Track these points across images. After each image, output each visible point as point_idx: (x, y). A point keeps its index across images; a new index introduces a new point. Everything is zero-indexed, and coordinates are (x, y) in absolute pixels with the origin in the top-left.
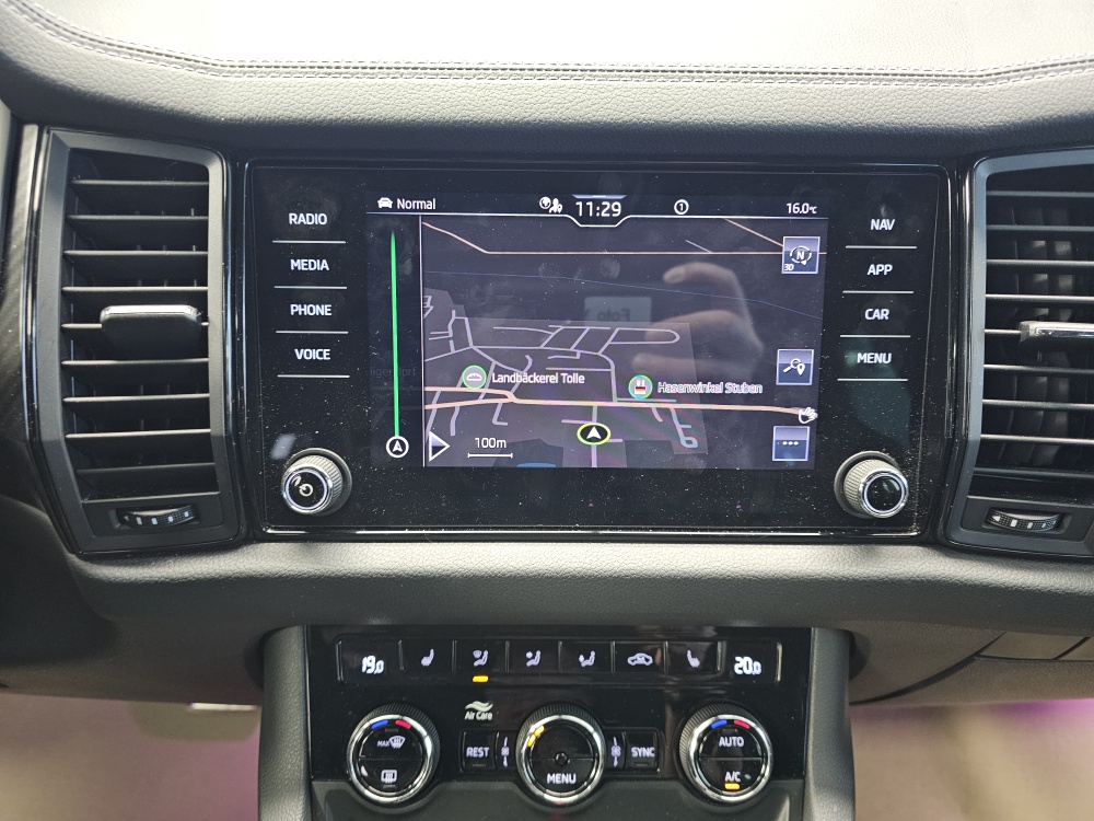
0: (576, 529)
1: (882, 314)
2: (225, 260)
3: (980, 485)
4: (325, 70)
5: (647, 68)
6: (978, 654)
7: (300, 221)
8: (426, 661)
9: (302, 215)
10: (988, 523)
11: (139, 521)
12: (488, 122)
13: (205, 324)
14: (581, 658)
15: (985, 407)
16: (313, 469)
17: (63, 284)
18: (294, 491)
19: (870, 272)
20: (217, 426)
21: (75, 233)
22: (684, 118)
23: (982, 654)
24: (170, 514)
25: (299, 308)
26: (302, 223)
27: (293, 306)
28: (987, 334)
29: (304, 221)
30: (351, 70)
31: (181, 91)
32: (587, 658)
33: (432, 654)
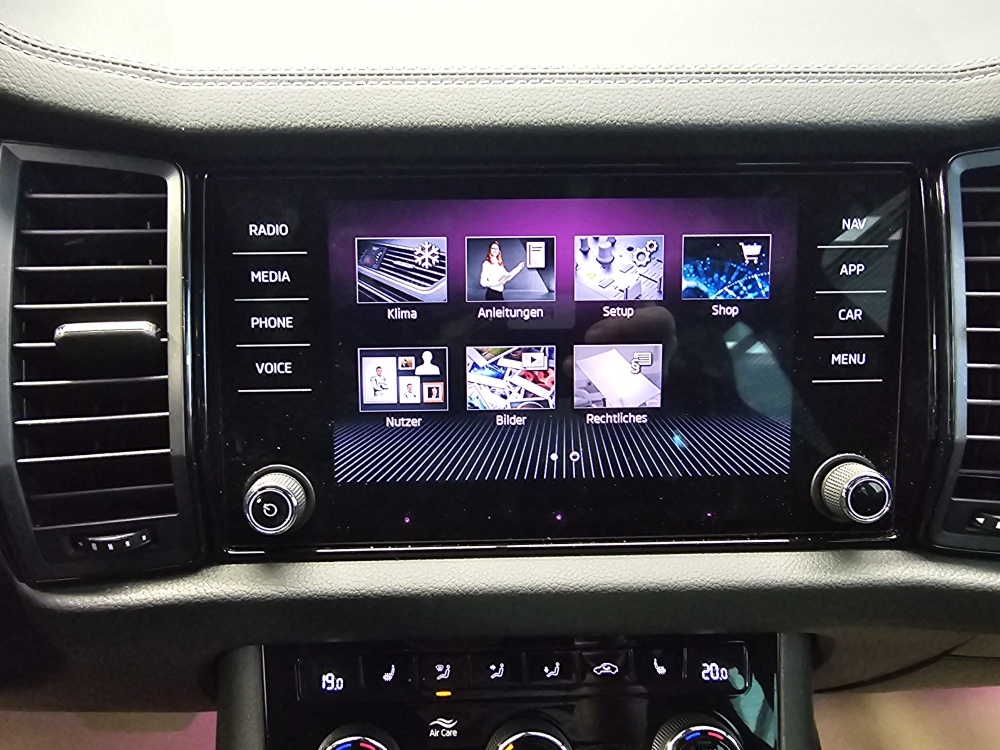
0: (548, 542)
1: (855, 314)
2: (185, 273)
3: (965, 487)
4: (288, 77)
5: (617, 71)
6: (947, 654)
7: (260, 232)
8: (388, 677)
9: (262, 226)
10: (971, 526)
11: (94, 546)
12: (457, 126)
13: (163, 340)
14: (546, 670)
15: (970, 406)
16: (277, 487)
17: (15, 301)
18: (257, 508)
19: (842, 272)
20: (177, 444)
21: (26, 249)
22: (658, 119)
23: (952, 653)
24: (127, 539)
25: (260, 321)
26: (262, 234)
27: (253, 319)
28: (969, 333)
29: (264, 232)
30: (314, 77)
31: (139, 101)
32: (552, 669)
33: (393, 670)
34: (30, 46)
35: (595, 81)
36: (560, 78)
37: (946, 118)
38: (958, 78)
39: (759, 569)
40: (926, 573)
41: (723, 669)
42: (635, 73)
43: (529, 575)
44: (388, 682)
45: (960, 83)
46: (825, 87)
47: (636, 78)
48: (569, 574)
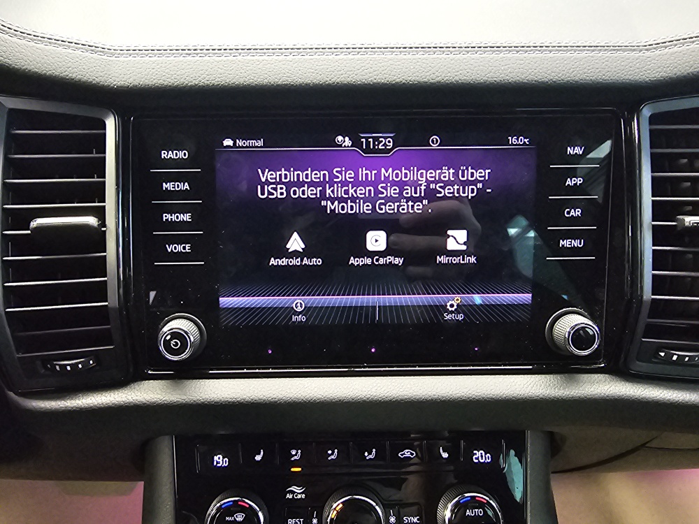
0: (365, 367)
1: (576, 213)
2: (117, 184)
3: (651, 331)
4: (187, 51)
5: (411, 46)
6: (643, 445)
7: (169, 156)
8: (258, 458)
9: (170, 152)
10: (656, 358)
11: (58, 368)
12: (300, 85)
13: (103, 229)
14: (366, 454)
15: (654, 276)
16: (180, 329)
17: (4, 203)
18: (167, 343)
19: (567, 183)
20: (113, 300)
21: (11, 167)
22: (438, 79)
23: (647, 445)
24: (80, 363)
25: (169, 216)
26: (171, 157)
27: (164, 215)
28: (653, 226)
29: (172, 156)
30: (205, 51)
31: (86, 68)
32: (370, 454)
33: (262, 453)
34: (12, 31)
35: (395, 53)
36: (371, 52)
37: (637, 78)
38: (647, 50)
39: (509, 387)
40: (624, 390)
41: (488, 455)
42: (423, 48)
43: (351, 390)
44: (258, 461)
45: (648, 54)
46: (554, 57)
47: (424, 51)
48: (379, 389)
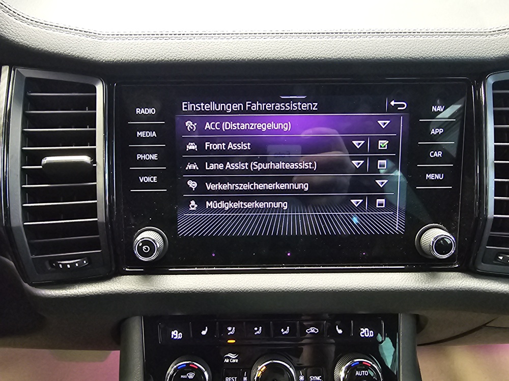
0: (283, 266)
1: (438, 154)
2: (105, 132)
3: (493, 241)
4: (155, 36)
5: (319, 32)
6: (485, 325)
7: (142, 112)
8: (204, 333)
9: (143, 109)
10: (496, 260)
11: (61, 266)
13: (94, 165)
14: (282, 330)
15: (496, 200)
16: (150, 238)
17: (22, 146)
18: (140, 249)
19: (432, 133)
20: (101, 217)
21: (28, 120)
22: (338, 56)
23: (487, 325)
24: (77, 262)
25: (141, 156)
26: (143, 113)
27: (138, 155)
28: (495, 164)
30: (169, 36)
31: (83, 47)
32: (285, 330)
33: (207, 329)
34: (29, 21)
35: (308, 37)
36: (290, 36)
37: (485, 55)
38: (492, 35)
39: (388, 281)
41: (371, 331)
42: (327, 33)
43: (273, 283)
44: (204, 335)
45: (492, 37)
46: (424, 40)
47: (328, 36)
48: (294, 282)
